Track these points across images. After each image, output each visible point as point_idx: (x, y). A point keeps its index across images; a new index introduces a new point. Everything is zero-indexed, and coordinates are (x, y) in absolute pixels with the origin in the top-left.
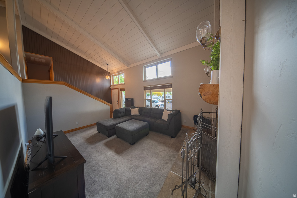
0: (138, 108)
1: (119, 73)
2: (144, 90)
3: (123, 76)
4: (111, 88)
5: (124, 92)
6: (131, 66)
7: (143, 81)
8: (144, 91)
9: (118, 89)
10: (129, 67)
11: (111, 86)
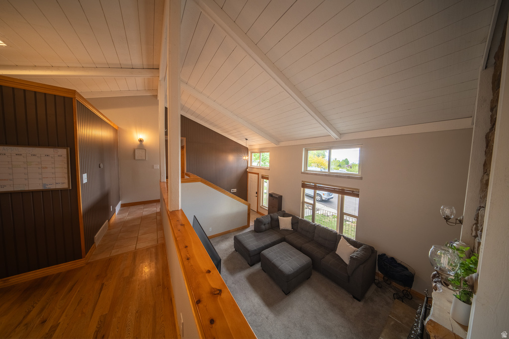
0: (291, 218)
1: (261, 151)
2: (302, 187)
3: (267, 155)
4: (248, 170)
5: (267, 181)
6: (282, 144)
7: (302, 173)
8: (302, 189)
9: (258, 174)
10: (278, 146)
11: (247, 168)
